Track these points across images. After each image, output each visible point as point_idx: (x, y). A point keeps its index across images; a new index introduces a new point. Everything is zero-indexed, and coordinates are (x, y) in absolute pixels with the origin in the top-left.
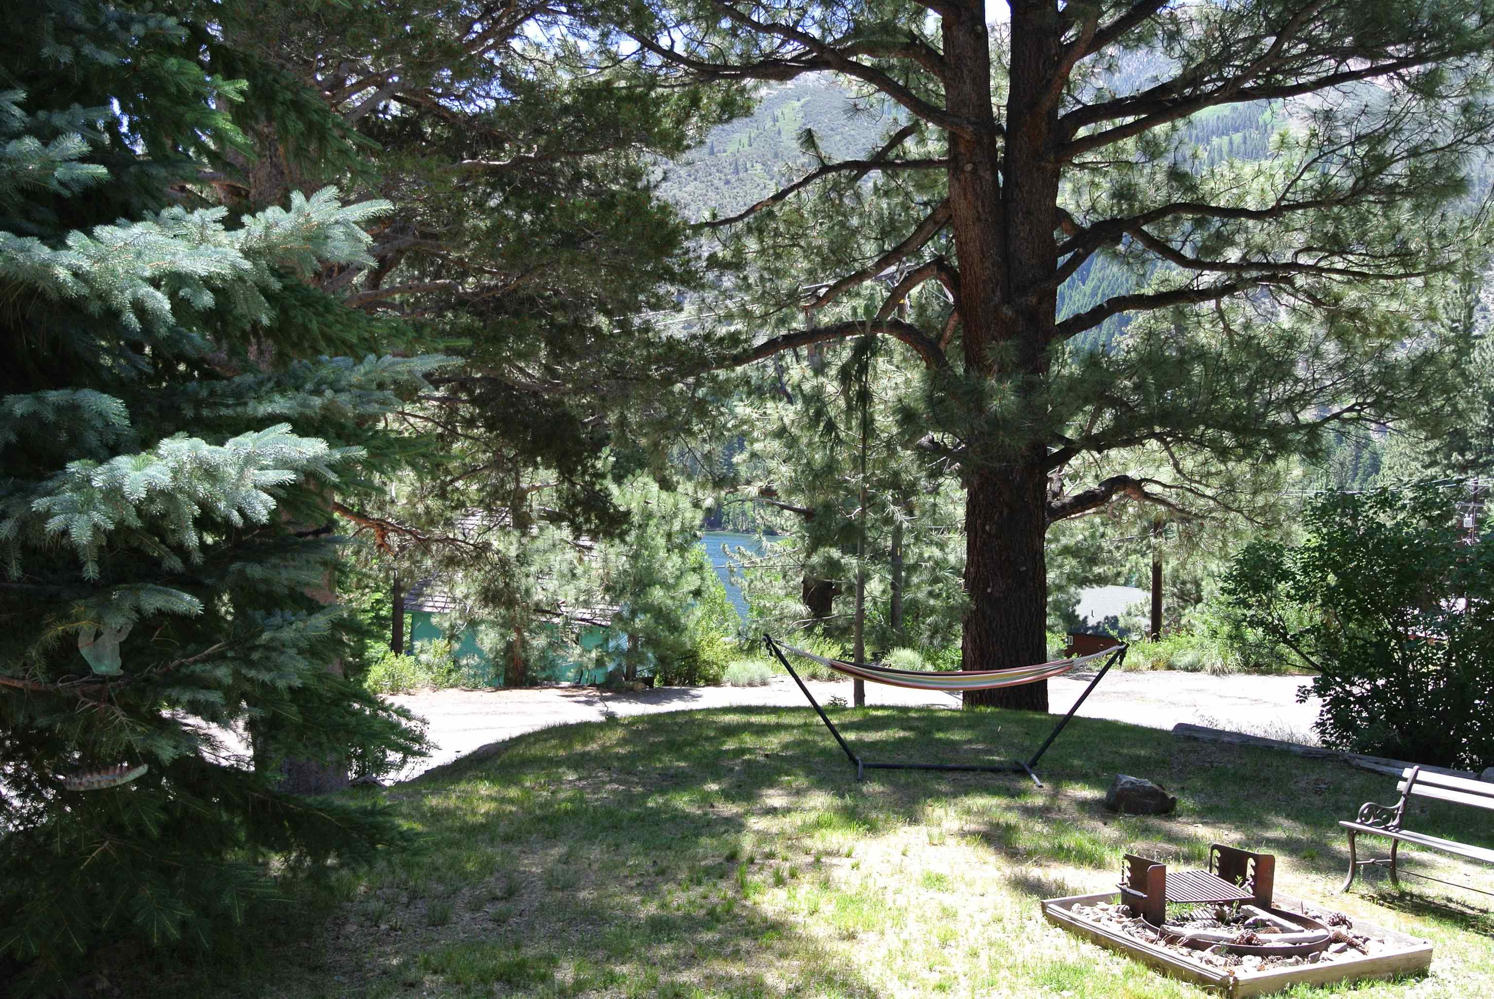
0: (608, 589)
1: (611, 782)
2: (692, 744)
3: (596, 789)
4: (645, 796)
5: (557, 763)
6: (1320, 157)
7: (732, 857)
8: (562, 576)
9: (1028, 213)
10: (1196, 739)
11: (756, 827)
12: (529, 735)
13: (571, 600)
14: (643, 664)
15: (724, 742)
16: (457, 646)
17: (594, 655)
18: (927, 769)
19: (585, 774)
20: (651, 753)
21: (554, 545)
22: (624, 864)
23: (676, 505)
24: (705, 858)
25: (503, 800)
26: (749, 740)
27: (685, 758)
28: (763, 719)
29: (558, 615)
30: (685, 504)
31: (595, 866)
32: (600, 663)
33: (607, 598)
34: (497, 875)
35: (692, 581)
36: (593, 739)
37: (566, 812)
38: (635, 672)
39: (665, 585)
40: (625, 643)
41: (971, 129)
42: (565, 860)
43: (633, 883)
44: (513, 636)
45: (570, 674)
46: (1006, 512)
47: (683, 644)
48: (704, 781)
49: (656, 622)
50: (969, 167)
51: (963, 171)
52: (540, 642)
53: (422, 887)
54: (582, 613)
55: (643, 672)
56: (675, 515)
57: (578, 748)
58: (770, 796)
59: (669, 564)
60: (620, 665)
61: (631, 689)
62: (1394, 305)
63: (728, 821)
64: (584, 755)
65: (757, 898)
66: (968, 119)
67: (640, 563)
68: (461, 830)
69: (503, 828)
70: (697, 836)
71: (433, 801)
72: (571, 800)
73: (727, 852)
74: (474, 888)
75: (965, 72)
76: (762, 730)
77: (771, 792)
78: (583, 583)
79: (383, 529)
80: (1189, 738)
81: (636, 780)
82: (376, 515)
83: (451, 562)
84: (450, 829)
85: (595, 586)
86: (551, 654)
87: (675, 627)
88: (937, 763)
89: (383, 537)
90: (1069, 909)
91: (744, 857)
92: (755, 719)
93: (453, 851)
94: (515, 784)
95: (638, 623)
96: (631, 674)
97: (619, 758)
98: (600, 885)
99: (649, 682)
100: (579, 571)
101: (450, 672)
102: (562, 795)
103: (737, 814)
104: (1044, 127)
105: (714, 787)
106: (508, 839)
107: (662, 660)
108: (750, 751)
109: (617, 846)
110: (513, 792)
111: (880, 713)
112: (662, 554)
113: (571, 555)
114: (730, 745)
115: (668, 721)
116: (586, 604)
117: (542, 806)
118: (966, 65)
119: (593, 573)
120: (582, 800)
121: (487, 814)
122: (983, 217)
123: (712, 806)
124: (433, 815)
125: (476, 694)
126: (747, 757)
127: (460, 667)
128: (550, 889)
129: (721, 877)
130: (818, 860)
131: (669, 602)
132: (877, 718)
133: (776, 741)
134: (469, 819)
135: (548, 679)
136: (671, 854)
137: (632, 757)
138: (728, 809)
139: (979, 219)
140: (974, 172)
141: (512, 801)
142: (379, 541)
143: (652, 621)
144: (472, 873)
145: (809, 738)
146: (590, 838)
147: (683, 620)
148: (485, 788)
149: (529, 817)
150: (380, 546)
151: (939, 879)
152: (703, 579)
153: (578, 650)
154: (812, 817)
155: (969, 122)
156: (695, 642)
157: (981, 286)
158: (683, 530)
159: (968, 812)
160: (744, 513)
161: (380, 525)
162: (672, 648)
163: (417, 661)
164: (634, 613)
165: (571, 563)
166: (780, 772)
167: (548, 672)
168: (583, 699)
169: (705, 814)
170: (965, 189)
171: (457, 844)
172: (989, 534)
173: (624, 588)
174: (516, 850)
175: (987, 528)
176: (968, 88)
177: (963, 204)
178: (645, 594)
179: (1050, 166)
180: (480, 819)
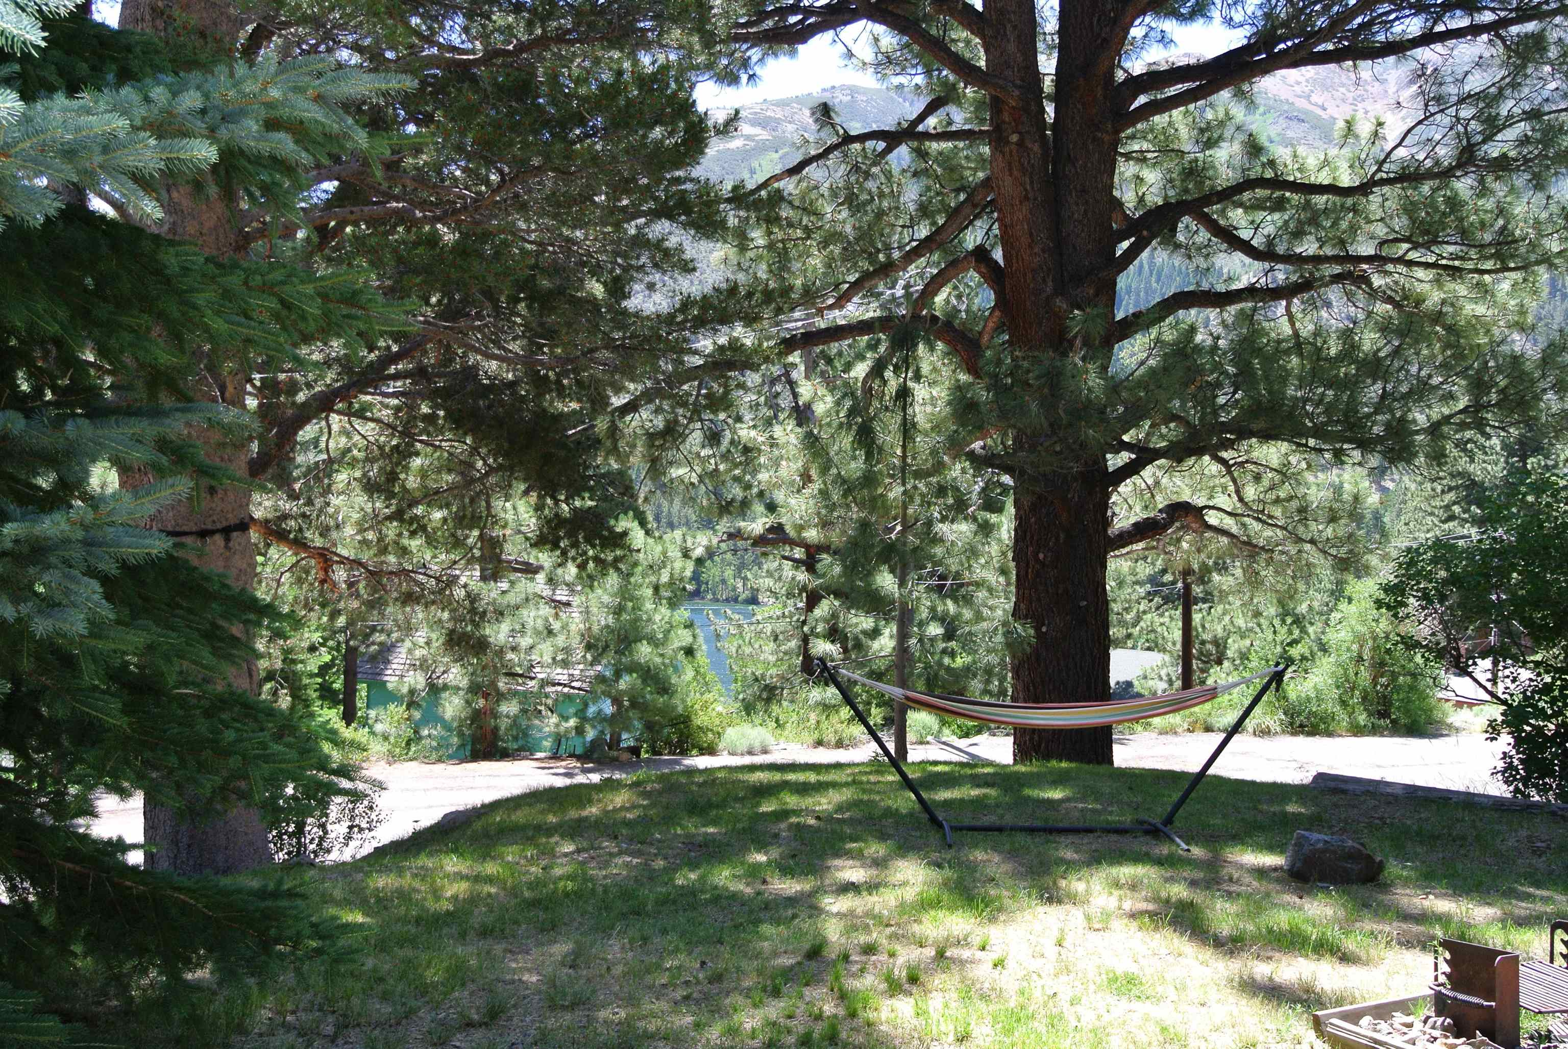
0: (589, 647)
1: (620, 853)
2: (718, 807)
3: (606, 865)
4: (672, 870)
5: (550, 831)
6: (1426, 118)
7: (815, 953)
8: (537, 633)
9: (1084, 191)
10: (1344, 792)
11: (834, 909)
12: (508, 800)
13: (547, 659)
14: (629, 731)
15: (758, 804)
16: (417, 715)
17: (572, 722)
18: (1032, 830)
19: (585, 844)
20: (669, 820)
21: (527, 600)
22: (658, 966)
23: (664, 553)
24: (775, 954)
25: (477, 879)
26: (791, 800)
27: (714, 823)
28: (800, 777)
29: (532, 678)
30: (674, 553)
31: (618, 970)
32: (580, 731)
33: (589, 656)
34: (472, 987)
35: (683, 637)
36: (590, 802)
37: (567, 895)
38: (619, 741)
39: (652, 640)
40: (608, 708)
41: (1017, 93)
42: (573, 962)
43: (680, 993)
44: (481, 703)
45: (547, 744)
46: (1062, 536)
47: (675, 707)
48: (745, 850)
49: (644, 681)
50: (1014, 138)
51: (1008, 142)
52: (510, 708)
53: (357, 1010)
54: (560, 674)
55: (627, 740)
56: (664, 565)
57: (573, 814)
58: (838, 869)
59: (657, 618)
60: (602, 732)
61: (616, 759)
62: (1480, 310)
63: (791, 901)
64: (581, 820)
65: (871, 1015)
66: (1013, 82)
67: (625, 617)
68: (418, 921)
69: (479, 915)
70: (757, 922)
71: (382, 882)
72: (570, 877)
73: (807, 946)
74: (437, 1007)
75: (1009, 26)
76: (804, 789)
77: (838, 862)
78: (561, 641)
79: (326, 560)
80: (1335, 791)
81: (653, 851)
82: (319, 542)
83: (409, 598)
84: (405, 920)
85: (575, 642)
86: (524, 723)
87: (664, 688)
88: (1038, 823)
89: (326, 571)
90: (1356, 1024)
91: (831, 953)
92: (791, 777)
93: (408, 952)
94: (493, 858)
95: (624, 683)
96: (615, 742)
97: (628, 824)
98: (631, 1001)
99: (635, 751)
100: (556, 626)
101: (408, 744)
102: (558, 871)
103: (802, 893)
104: (1099, 92)
105: (761, 858)
106: (485, 932)
107: (649, 726)
108: (796, 812)
109: (645, 939)
110: (491, 868)
111: (939, 768)
112: (649, 606)
113: (546, 611)
114: (768, 807)
115: (683, 780)
116: (565, 664)
117: (531, 886)
118: (1010, 21)
119: (573, 627)
120: (586, 879)
121: (455, 898)
122: (1031, 195)
123: (764, 882)
124: (379, 900)
125: (440, 767)
126: (794, 820)
127: (420, 738)
128: (553, 1007)
129: (807, 985)
130: (940, 954)
131: (658, 660)
132: (939, 774)
133: (824, 801)
134: (432, 905)
135: (520, 749)
136: (725, 950)
137: (645, 821)
138: (789, 886)
139: (1026, 198)
140: (1021, 144)
141: (490, 880)
142: (321, 575)
143: (639, 681)
144: (435, 985)
145: (865, 797)
146: (605, 931)
147: (674, 680)
148: (452, 864)
149: (514, 902)
150: (323, 582)
151: (1131, 980)
152: (694, 636)
153: (554, 719)
154: (910, 894)
155: (1015, 86)
156: (686, 707)
157: (1029, 276)
158: (671, 583)
159: (1117, 885)
160: (724, 581)
161: (322, 555)
162: (662, 712)
163: (372, 733)
164: (618, 675)
165: (547, 620)
166: (843, 838)
167: (521, 743)
168: (562, 771)
169: (759, 893)
170: (1010, 164)
171: (412, 941)
172: (1043, 564)
173: (607, 646)
174: (498, 949)
175: (1041, 556)
176: (1011, 47)
177: (1008, 180)
178: (631, 653)
179: (1106, 138)
180: (446, 906)
